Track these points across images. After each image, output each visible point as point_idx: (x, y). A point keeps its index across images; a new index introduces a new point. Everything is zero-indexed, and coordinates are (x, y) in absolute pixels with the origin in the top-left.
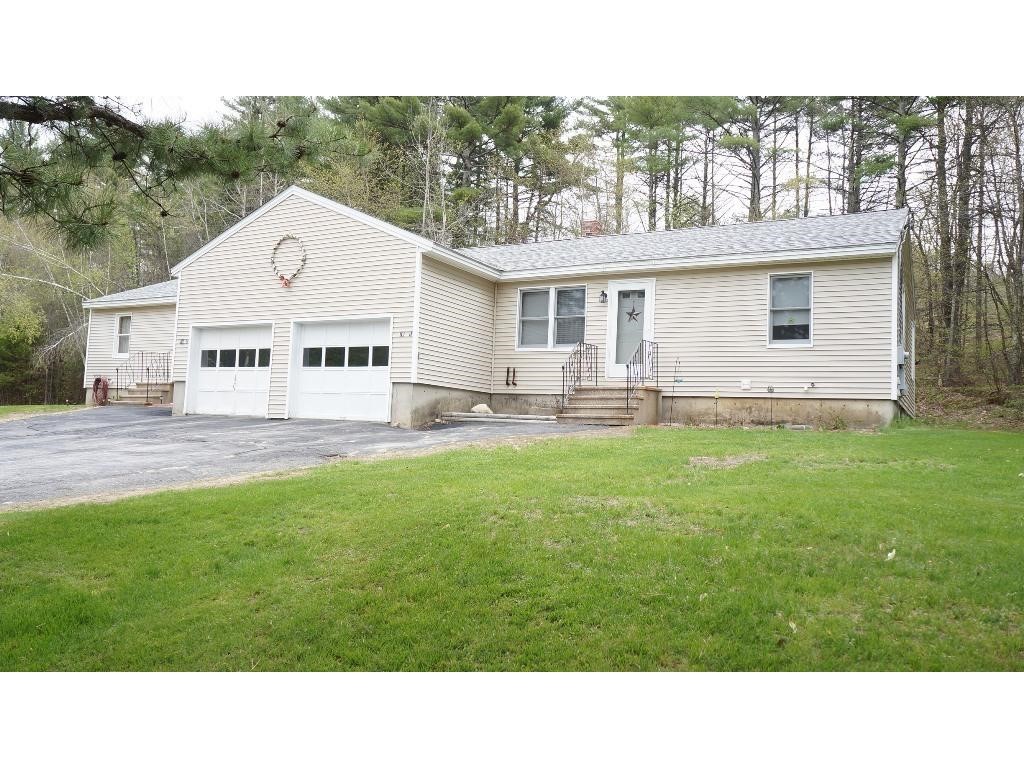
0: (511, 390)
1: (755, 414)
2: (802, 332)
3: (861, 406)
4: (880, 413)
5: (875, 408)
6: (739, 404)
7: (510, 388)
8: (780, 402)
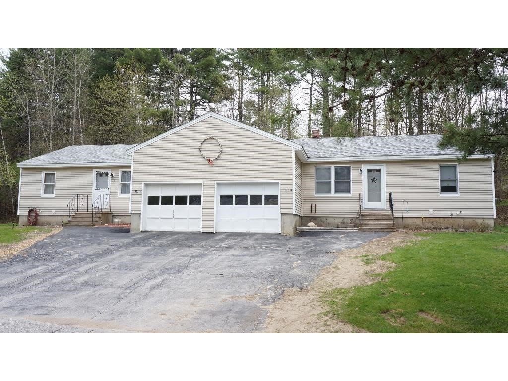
0: (313, 215)
1: (435, 224)
2: (453, 189)
3: (481, 221)
4: (489, 223)
5: (487, 221)
6: (427, 220)
7: (312, 214)
8: (446, 219)
